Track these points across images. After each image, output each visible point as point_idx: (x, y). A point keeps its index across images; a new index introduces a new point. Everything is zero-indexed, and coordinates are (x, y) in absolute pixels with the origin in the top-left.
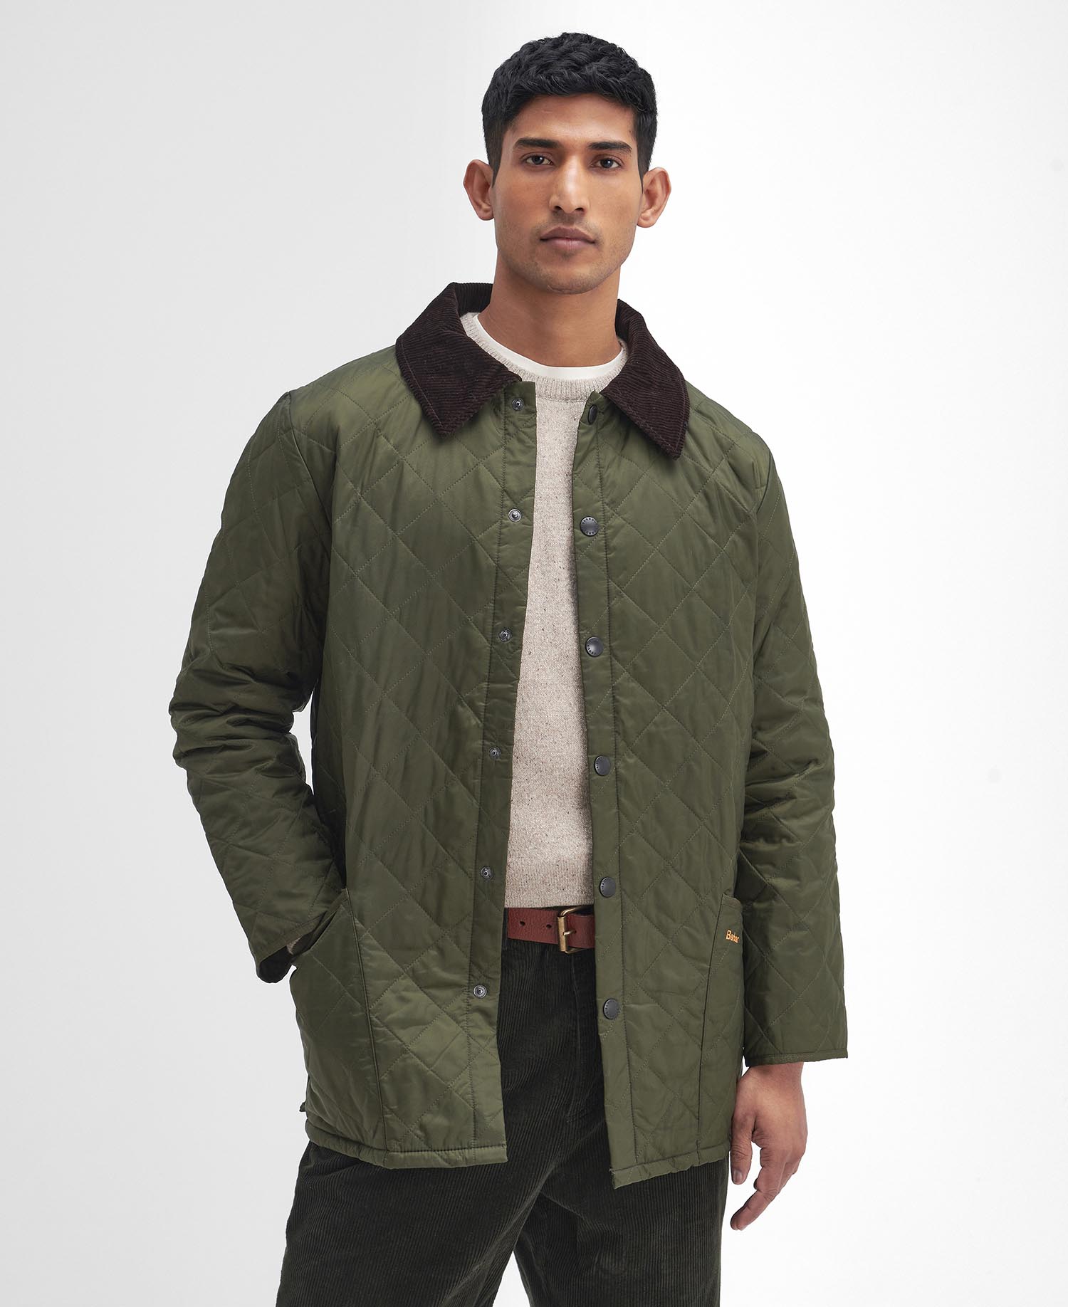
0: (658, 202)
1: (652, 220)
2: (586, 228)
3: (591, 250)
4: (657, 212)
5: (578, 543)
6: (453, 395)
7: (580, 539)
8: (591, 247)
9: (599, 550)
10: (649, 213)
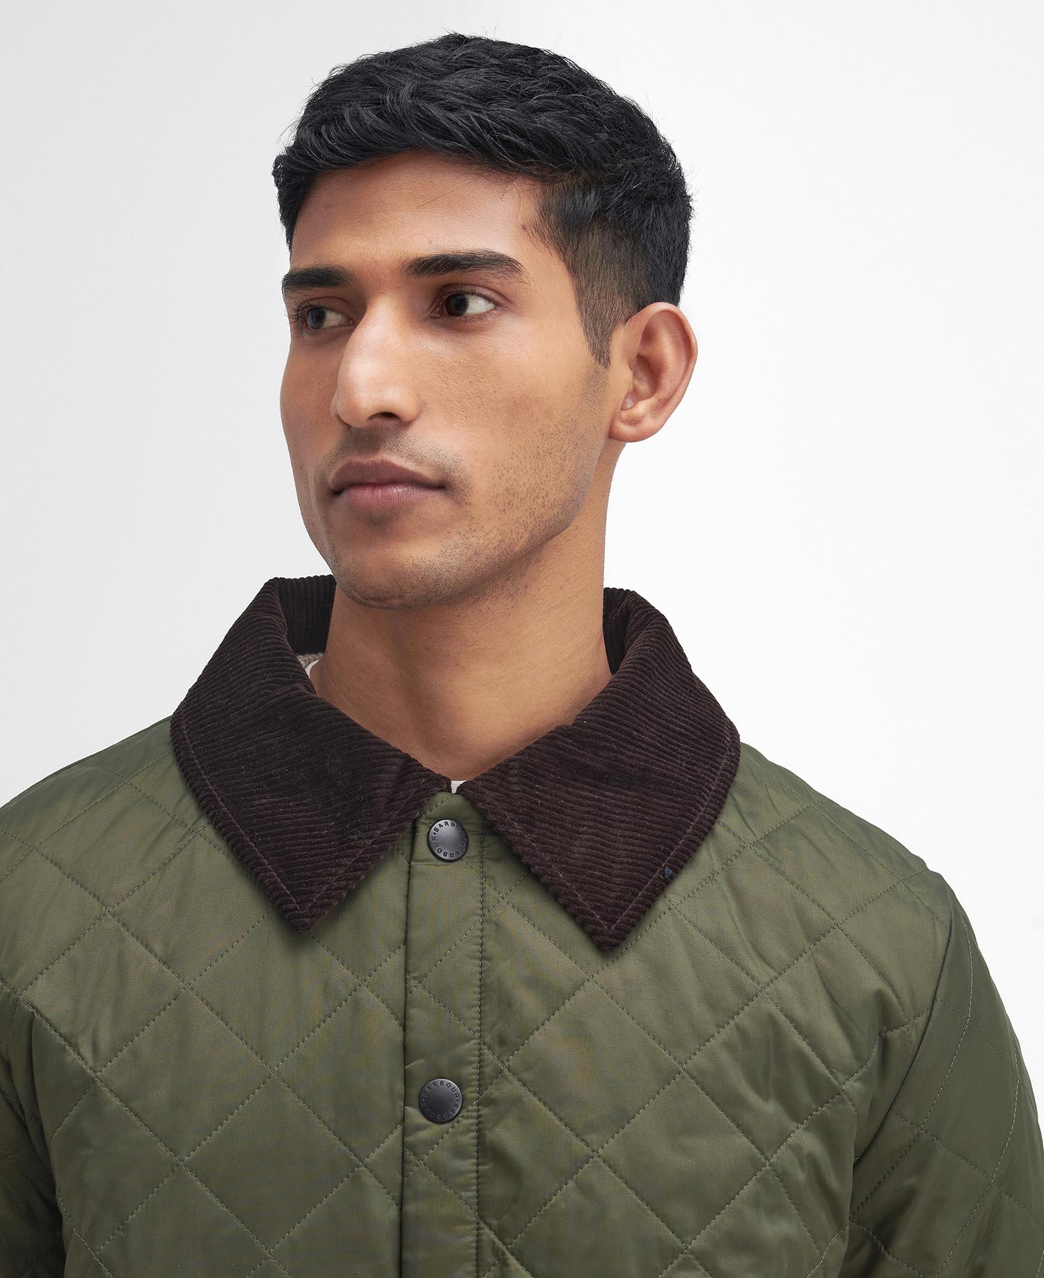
0: (667, 382)
1: (648, 423)
2: (411, 456)
3: (435, 505)
4: (666, 405)
5: (409, 1139)
6: (314, 837)
7: (419, 1128)
8: (434, 498)
9: (459, 1152)
10: (642, 407)
